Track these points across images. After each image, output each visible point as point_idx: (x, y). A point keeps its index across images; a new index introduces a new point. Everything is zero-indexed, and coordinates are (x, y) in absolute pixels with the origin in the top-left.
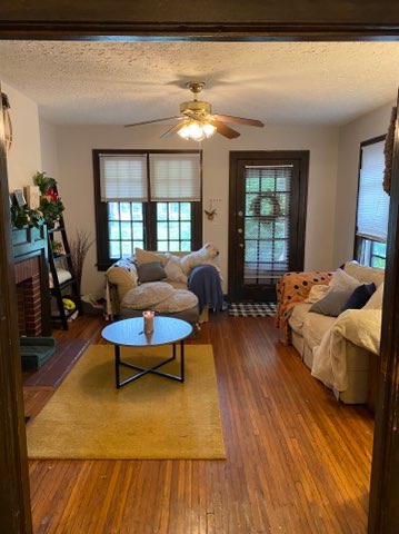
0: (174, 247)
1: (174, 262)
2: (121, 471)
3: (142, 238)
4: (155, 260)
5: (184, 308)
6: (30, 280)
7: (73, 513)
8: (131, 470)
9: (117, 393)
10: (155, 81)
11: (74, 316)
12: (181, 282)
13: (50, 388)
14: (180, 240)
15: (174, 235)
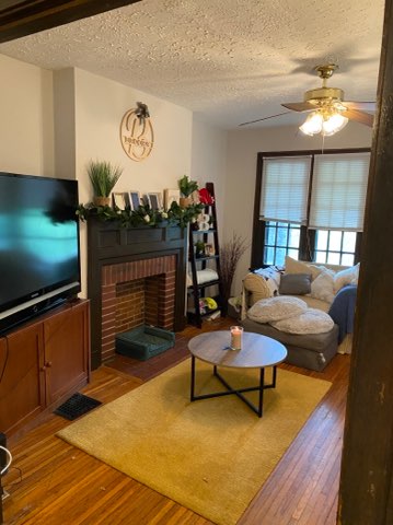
0: (334, 260)
1: (326, 277)
2: (122, 490)
3: (298, 246)
4: (304, 272)
5: (307, 332)
6: (164, 275)
7: (51, 512)
8: (131, 493)
9: (187, 405)
10: (276, 72)
11: (214, 316)
12: (325, 301)
13: (139, 380)
14: (341, 253)
15: (335, 246)
